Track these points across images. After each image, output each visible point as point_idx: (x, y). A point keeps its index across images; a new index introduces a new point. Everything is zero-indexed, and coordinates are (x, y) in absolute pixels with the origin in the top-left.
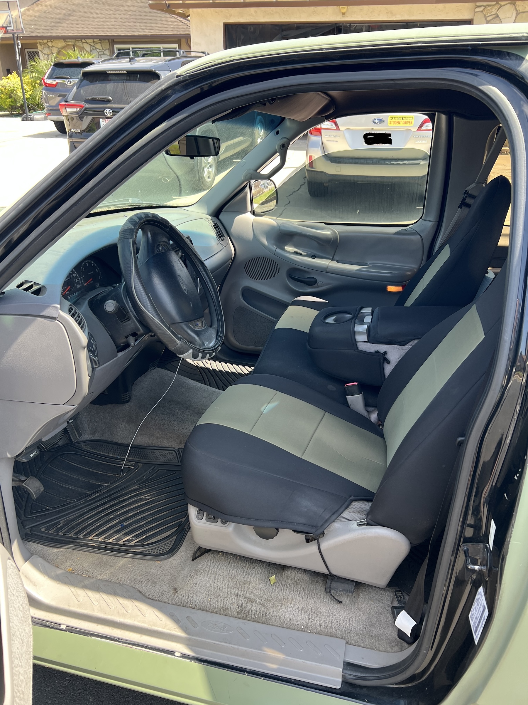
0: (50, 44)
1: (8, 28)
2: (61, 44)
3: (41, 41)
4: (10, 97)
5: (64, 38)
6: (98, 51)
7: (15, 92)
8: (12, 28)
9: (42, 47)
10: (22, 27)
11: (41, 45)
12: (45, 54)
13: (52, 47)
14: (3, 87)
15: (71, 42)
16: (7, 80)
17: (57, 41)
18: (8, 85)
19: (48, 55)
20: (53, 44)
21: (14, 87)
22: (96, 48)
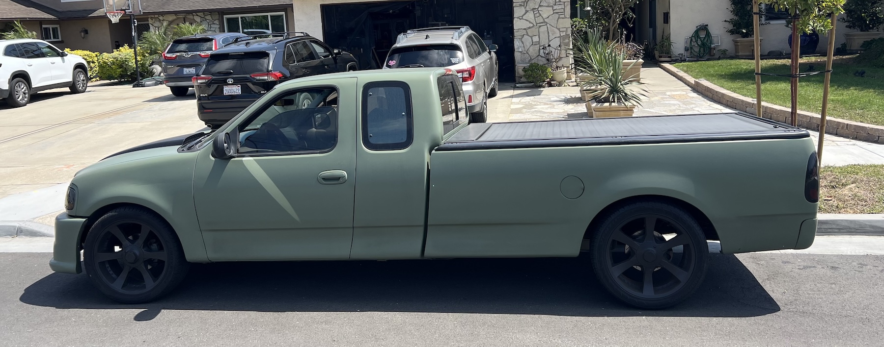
0: (161, 18)
1: (126, 11)
2: (171, 18)
3: (153, 16)
4: (121, 67)
5: (176, 13)
6: (208, 21)
7: (126, 63)
8: (130, 10)
9: (153, 21)
10: (140, 9)
11: (152, 20)
12: (156, 27)
13: (163, 20)
14: (115, 58)
15: (181, 16)
16: (118, 52)
17: (168, 15)
18: (120, 56)
19: (158, 28)
20: (165, 18)
21: (126, 58)
22: (206, 20)
